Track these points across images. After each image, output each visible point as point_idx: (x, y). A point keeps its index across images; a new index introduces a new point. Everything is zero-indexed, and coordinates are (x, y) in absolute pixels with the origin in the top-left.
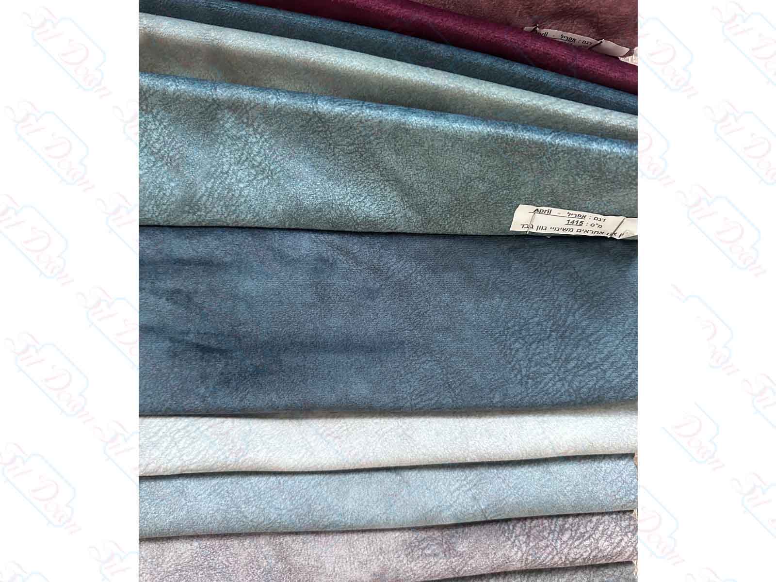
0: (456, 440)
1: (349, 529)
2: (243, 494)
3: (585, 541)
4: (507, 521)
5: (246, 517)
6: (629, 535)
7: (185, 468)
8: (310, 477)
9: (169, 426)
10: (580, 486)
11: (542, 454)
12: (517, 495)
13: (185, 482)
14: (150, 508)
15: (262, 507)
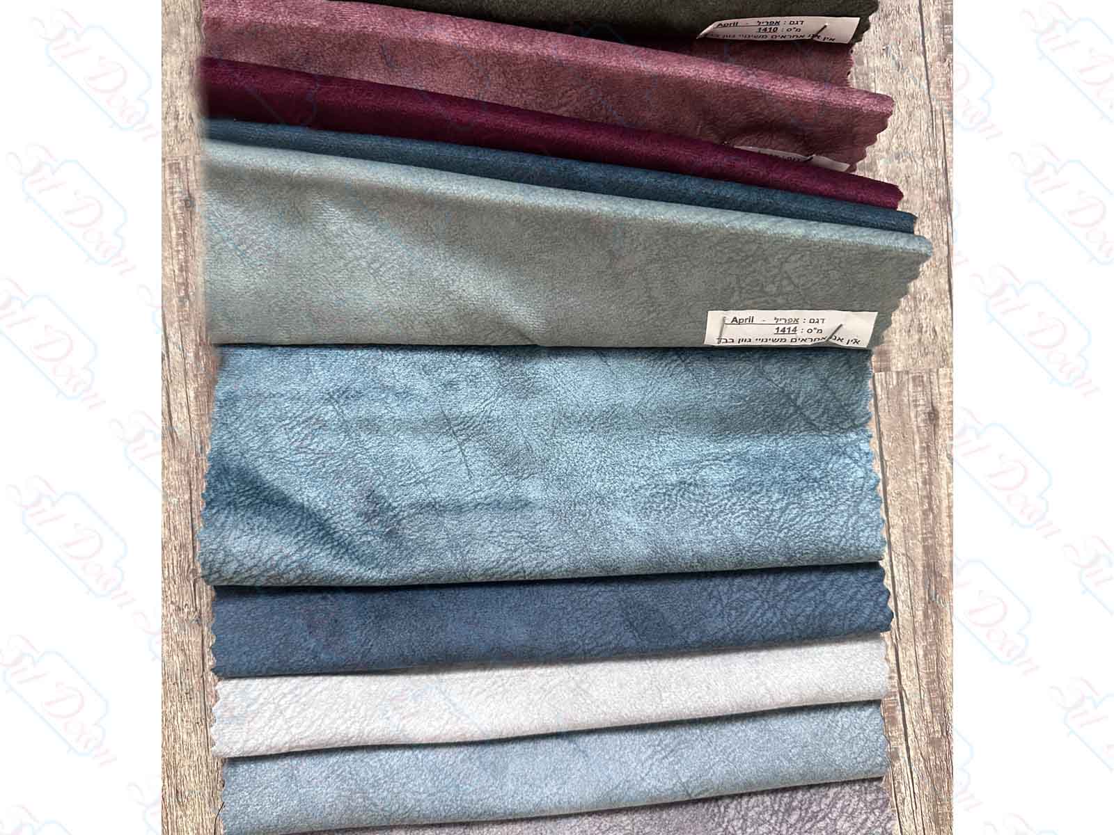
0: (645, 693)
1: (510, 818)
2: (371, 774)
3: (818, 822)
4: (716, 799)
5: (375, 805)
6: (877, 812)
7: (294, 745)
8: (457, 750)
9: (272, 691)
10: (810, 748)
11: (759, 705)
12: (727, 762)
13: (295, 762)
14: (250, 798)
15: (395, 790)
